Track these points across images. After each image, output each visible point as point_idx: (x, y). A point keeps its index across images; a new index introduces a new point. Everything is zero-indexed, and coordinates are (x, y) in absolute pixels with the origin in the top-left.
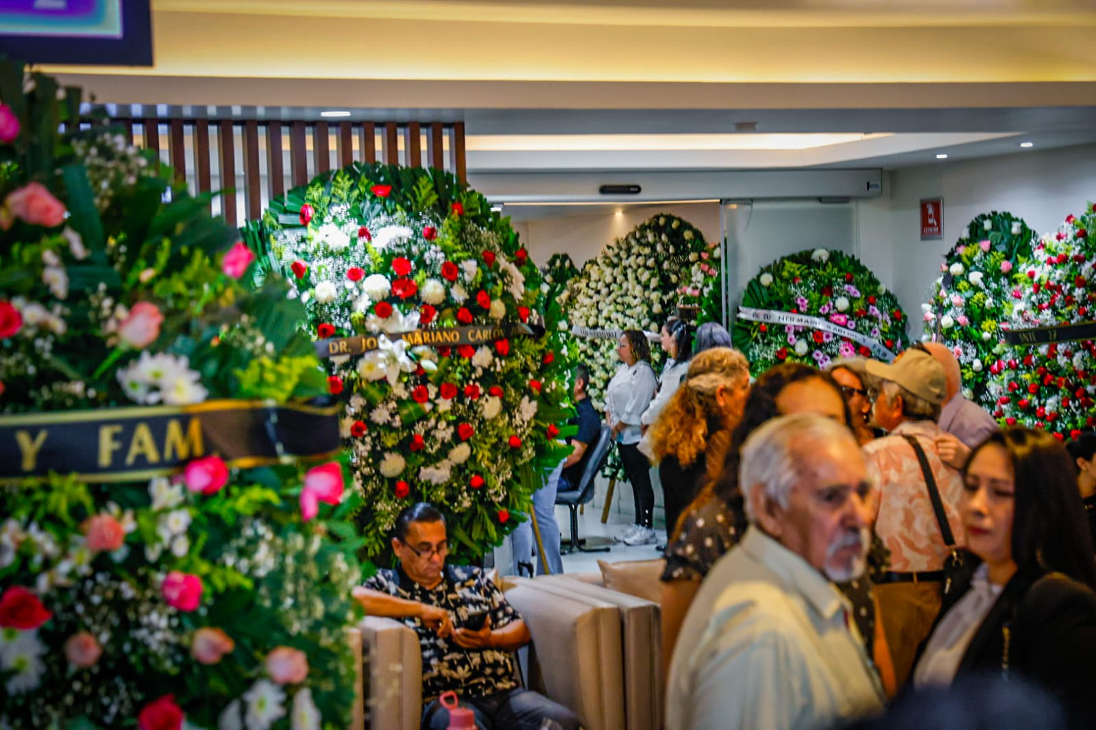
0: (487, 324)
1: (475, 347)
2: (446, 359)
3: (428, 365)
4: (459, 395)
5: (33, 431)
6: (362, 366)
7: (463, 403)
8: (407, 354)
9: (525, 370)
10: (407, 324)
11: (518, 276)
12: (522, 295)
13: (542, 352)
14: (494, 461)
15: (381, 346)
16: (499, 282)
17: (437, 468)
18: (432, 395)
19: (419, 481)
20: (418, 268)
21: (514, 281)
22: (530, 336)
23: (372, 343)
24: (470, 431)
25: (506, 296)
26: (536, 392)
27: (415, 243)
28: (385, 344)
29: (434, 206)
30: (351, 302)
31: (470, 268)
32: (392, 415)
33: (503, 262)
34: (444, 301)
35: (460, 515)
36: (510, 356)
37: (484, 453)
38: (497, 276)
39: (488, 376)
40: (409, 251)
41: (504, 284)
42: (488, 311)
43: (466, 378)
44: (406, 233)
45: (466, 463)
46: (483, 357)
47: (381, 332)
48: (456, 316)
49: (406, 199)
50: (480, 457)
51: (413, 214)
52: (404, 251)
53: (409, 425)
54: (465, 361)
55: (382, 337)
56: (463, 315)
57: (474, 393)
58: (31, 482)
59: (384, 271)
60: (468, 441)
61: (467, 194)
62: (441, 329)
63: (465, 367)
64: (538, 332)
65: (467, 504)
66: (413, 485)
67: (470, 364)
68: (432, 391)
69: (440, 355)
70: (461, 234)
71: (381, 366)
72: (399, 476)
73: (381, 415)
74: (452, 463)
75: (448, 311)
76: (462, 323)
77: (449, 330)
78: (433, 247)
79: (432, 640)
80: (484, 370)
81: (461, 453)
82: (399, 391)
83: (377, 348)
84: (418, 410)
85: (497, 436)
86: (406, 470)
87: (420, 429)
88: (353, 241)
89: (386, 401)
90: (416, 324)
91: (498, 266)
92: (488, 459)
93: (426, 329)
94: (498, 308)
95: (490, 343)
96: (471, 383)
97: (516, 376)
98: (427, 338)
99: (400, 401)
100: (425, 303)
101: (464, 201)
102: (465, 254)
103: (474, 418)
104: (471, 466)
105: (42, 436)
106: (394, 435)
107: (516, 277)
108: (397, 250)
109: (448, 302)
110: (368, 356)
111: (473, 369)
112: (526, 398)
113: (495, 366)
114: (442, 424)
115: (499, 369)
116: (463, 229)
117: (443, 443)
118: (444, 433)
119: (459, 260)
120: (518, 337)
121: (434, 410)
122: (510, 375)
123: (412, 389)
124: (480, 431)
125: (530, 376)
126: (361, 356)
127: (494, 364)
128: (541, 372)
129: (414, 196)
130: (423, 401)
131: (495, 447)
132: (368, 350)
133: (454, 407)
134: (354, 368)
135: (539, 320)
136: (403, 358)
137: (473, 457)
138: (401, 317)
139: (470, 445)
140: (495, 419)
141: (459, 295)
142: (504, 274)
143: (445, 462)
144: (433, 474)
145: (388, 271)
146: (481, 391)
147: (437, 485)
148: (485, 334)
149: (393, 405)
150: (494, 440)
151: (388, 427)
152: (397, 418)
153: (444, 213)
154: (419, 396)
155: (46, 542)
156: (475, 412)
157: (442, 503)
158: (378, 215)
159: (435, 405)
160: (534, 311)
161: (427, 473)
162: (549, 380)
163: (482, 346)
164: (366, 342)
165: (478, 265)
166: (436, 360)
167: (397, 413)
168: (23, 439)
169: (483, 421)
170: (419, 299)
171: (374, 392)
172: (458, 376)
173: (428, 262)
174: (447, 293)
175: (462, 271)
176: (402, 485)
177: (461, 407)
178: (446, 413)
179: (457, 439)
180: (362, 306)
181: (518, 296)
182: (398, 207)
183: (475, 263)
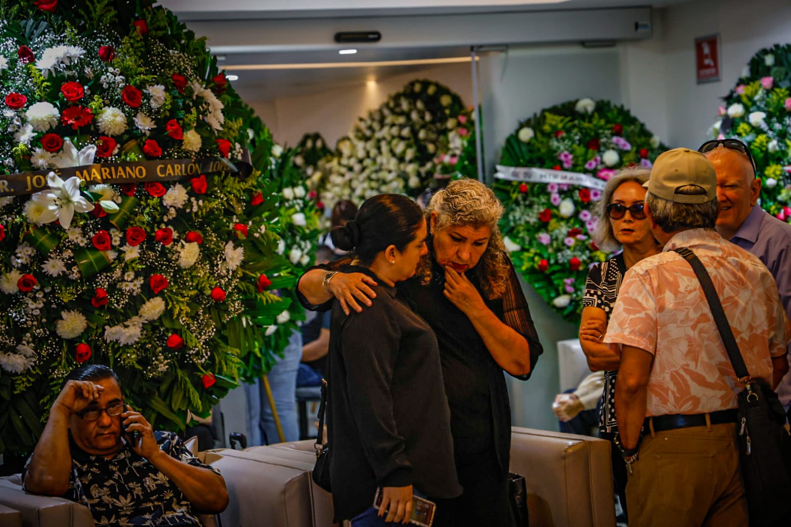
0: (179, 158)
1: (167, 184)
2: (131, 200)
3: (108, 204)
4: (149, 241)
6: (30, 209)
7: (154, 250)
8: (82, 194)
9: (229, 212)
10: (81, 158)
11: (216, 104)
12: (221, 125)
13: (248, 191)
14: (194, 317)
15: (51, 184)
16: (193, 110)
17: (126, 327)
18: (116, 241)
19: (105, 341)
20: (93, 93)
21: (210, 109)
22: (234, 174)
23: (39, 181)
24: (163, 281)
25: (202, 127)
26: (242, 237)
27: (89, 64)
28: (56, 182)
29: (113, 24)
30: (12, 133)
31: (158, 93)
32: (69, 266)
33: (198, 88)
34: (126, 132)
35: (157, 381)
36: (208, 196)
37: (182, 308)
38: (191, 104)
39: (183, 218)
40: (81, 72)
41: (199, 112)
42: (181, 142)
43: (155, 221)
44: (77, 52)
45: (160, 318)
46: (176, 196)
47: (51, 168)
48: (141, 149)
49: (81, 17)
50: (176, 311)
51: (85, 34)
52: (74, 72)
53: (89, 277)
54: (155, 201)
55: (52, 174)
56: (152, 146)
57: (167, 238)
59: (51, 98)
60: (161, 294)
61: (153, 9)
62: (125, 164)
63: (154, 208)
64: (244, 170)
65: (163, 368)
66: (97, 348)
67: (161, 204)
68: (116, 237)
69: (124, 195)
70: (145, 56)
71: (52, 207)
72: (80, 337)
73: (54, 267)
74: (142, 320)
75: (132, 144)
76: (148, 157)
77: (132, 164)
78: (111, 69)
80: (178, 210)
81: (154, 308)
82: (75, 236)
83: (47, 188)
84: (100, 260)
85: (196, 288)
86: (88, 330)
87: (103, 282)
88: (12, 63)
89: (60, 250)
90: (92, 157)
91: (191, 91)
92: (187, 314)
93: (106, 164)
94: (192, 140)
95: (184, 181)
96: (163, 226)
97: (217, 219)
98: (106, 175)
99: (78, 251)
100: (103, 134)
101: (149, 18)
102: (149, 77)
103: (168, 266)
104: (167, 324)
106: (71, 289)
107: (214, 106)
108: (67, 73)
109: (131, 131)
110: (35, 197)
111: (165, 210)
112: (230, 245)
113: (192, 207)
114: (130, 275)
115: (195, 209)
116: (149, 51)
117: (131, 297)
118: (133, 285)
119: (143, 84)
120: (219, 173)
121: (120, 259)
122: (210, 217)
123: (92, 234)
124: (176, 282)
125: (235, 219)
126: (27, 197)
127: (189, 204)
128: (249, 213)
129: (88, 13)
130: (106, 249)
131: (195, 301)
132: (35, 190)
133: (143, 253)
134: (19, 213)
135: (244, 155)
136: (77, 198)
137: (168, 313)
138: (74, 151)
139: (164, 299)
140: (193, 268)
141: (144, 124)
142: (200, 101)
143: (135, 319)
144: (122, 334)
145: (57, 98)
146: (175, 235)
147: (127, 346)
148: (177, 170)
149: (68, 254)
150: (193, 293)
151: (64, 279)
152: (75, 269)
153: (125, 32)
154: (100, 243)
156: (169, 261)
157: (133, 367)
158: (43, 33)
159: (121, 252)
160: (238, 146)
161: (113, 333)
162: (258, 224)
163: (174, 184)
164: (31, 180)
165: (166, 90)
166: (120, 200)
167: (74, 264)
169: (179, 270)
170: (97, 128)
171: (43, 239)
172: (146, 218)
173: (105, 86)
174: (130, 123)
175: (148, 97)
176: (83, 347)
177: (151, 254)
178: (133, 261)
179: (149, 292)
180: (26, 136)
181: (216, 126)
182: (67, 23)
183: (163, 87)
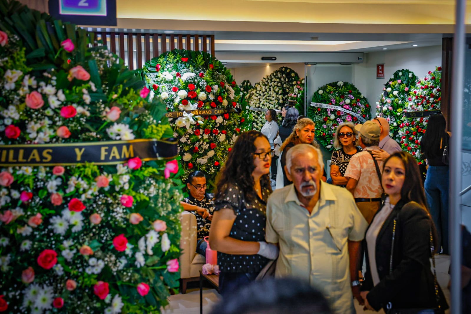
0: (221, 108)
1: (217, 116)
2: (206, 120)
3: (200, 122)
4: (211, 133)
5: (80, 148)
6: (177, 122)
7: (212, 136)
8: (193, 119)
9: (234, 125)
10: (193, 107)
11: (232, 91)
12: (234, 98)
13: (240, 118)
14: (223, 156)
15: (184, 115)
16: (226, 93)
17: (203, 159)
18: (201, 133)
19: (196, 163)
20: (197, 88)
21: (231, 93)
22: (236, 112)
23: (181, 114)
24: (215, 146)
25: (228, 98)
26: (238, 132)
27: (196, 79)
28: (185, 114)
29: (203, 65)
30: (173, 99)
31: (216, 87)
32: (187, 140)
33: (227, 86)
34: (206, 99)
35: (211, 175)
36: (229, 119)
37: (219, 154)
38: (225, 91)
39: (221, 127)
40: (194, 81)
41: (228, 94)
42: (222, 103)
43: (213, 127)
44: (193, 75)
45: (213, 157)
46: (220, 120)
47: (184, 110)
48: (210, 105)
49: (193, 63)
50: (218, 155)
51: (196, 68)
52: (192, 81)
53: (193, 143)
54: (213, 121)
55: (184, 112)
56: (214, 104)
57: (216, 132)
58: (79, 165)
59: (185, 88)
60: (214, 149)
61: (215, 61)
62: (205, 109)
63: (213, 123)
64: (239, 111)
65: (213, 171)
66: (194, 164)
67: (215, 122)
68: (202, 131)
69: (205, 119)
70: (212, 76)
71: (184, 122)
72: (189, 161)
73: (183, 140)
74: (208, 157)
75: (208, 103)
76: (212, 108)
77: (208, 110)
78: (203, 80)
79: (200, 219)
80: (220, 124)
81: (211, 153)
82: (190, 131)
83: (183, 116)
84: (197, 138)
85: (224, 148)
86: (192, 159)
87: (197, 145)
88: (175, 77)
89: (185, 135)
90: (196, 107)
91: (225, 87)
92: (221, 156)
93: (200, 110)
94: (225, 102)
95: (222, 115)
96: (215, 129)
97: (231, 127)
98: (200, 113)
99: (190, 134)
100: (199, 100)
101: (214, 63)
102: (214, 83)
103: (216, 141)
104: (215, 158)
105: (83, 150)
106: (188, 147)
108: (190, 81)
109: (208, 100)
110: (179, 119)
111: (216, 124)
112: (235, 134)
113: (224, 123)
114: (205, 143)
115: (225, 124)
116: (213, 74)
117: (205, 150)
118: (206, 146)
119: (212, 84)
120: (232, 113)
121: (202, 138)
122: (229, 126)
123: (194, 130)
124: (218, 146)
125: (236, 127)
126: (177, 119)
127: (223, 122)
128: (240, 125)
129: (196, 62)
130: (198, 135)
131: (223, 151)
132: (179, 117)
133: (209, 137)
134: (174, 123)
135: (240, 107)
136: (191, 120)
137: (215, 155)
138: (191, 105)
139: (215, 151)
140: (223, 142)
141: (211, 97)
142: (227, 90)
143: (206, 156)
144: (202, 161)
145: (187, 89)
146: (219, 132)
147: (203, 164)
148: (220, 112)
149: (188, 136)
150: (223, 149)
151: (186, 143)
152: (189, 141)
153: (207, 68)
154: (197, 133)
155: (84, 184)
156: (217, 139)
157: (204, 171)
158: (183, 68)
159: (203, 136)
160: (238, 104)
161: (199, 160)
162: (243, 128)
163: (219, 116)
164: (178, 114)
165: (218, 87)
166: (203, 120)
167: (189, 139)
168: (77, 150)
169: (219, 142)
170: (198, 98)
171: (181, 131)
172: (211, 126)
173: (201, 85)
174: (207, 97)
175: (213, 89)
176: (190, 164)
177: (212, 137)
178: (206, 139)
179: (210, 148)
180: (177, 101)
181: (232, 98)
182: (190, 66)
183: (217, 86)
